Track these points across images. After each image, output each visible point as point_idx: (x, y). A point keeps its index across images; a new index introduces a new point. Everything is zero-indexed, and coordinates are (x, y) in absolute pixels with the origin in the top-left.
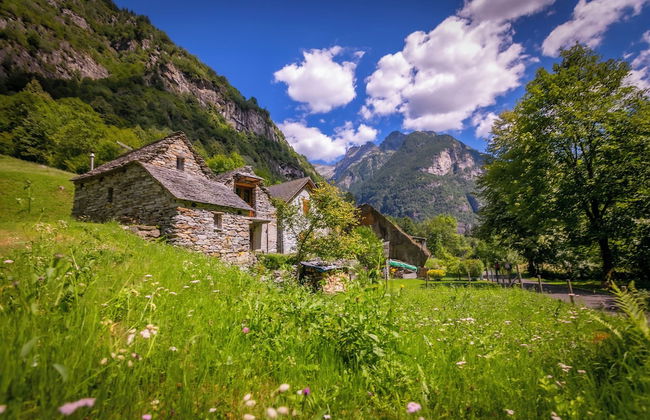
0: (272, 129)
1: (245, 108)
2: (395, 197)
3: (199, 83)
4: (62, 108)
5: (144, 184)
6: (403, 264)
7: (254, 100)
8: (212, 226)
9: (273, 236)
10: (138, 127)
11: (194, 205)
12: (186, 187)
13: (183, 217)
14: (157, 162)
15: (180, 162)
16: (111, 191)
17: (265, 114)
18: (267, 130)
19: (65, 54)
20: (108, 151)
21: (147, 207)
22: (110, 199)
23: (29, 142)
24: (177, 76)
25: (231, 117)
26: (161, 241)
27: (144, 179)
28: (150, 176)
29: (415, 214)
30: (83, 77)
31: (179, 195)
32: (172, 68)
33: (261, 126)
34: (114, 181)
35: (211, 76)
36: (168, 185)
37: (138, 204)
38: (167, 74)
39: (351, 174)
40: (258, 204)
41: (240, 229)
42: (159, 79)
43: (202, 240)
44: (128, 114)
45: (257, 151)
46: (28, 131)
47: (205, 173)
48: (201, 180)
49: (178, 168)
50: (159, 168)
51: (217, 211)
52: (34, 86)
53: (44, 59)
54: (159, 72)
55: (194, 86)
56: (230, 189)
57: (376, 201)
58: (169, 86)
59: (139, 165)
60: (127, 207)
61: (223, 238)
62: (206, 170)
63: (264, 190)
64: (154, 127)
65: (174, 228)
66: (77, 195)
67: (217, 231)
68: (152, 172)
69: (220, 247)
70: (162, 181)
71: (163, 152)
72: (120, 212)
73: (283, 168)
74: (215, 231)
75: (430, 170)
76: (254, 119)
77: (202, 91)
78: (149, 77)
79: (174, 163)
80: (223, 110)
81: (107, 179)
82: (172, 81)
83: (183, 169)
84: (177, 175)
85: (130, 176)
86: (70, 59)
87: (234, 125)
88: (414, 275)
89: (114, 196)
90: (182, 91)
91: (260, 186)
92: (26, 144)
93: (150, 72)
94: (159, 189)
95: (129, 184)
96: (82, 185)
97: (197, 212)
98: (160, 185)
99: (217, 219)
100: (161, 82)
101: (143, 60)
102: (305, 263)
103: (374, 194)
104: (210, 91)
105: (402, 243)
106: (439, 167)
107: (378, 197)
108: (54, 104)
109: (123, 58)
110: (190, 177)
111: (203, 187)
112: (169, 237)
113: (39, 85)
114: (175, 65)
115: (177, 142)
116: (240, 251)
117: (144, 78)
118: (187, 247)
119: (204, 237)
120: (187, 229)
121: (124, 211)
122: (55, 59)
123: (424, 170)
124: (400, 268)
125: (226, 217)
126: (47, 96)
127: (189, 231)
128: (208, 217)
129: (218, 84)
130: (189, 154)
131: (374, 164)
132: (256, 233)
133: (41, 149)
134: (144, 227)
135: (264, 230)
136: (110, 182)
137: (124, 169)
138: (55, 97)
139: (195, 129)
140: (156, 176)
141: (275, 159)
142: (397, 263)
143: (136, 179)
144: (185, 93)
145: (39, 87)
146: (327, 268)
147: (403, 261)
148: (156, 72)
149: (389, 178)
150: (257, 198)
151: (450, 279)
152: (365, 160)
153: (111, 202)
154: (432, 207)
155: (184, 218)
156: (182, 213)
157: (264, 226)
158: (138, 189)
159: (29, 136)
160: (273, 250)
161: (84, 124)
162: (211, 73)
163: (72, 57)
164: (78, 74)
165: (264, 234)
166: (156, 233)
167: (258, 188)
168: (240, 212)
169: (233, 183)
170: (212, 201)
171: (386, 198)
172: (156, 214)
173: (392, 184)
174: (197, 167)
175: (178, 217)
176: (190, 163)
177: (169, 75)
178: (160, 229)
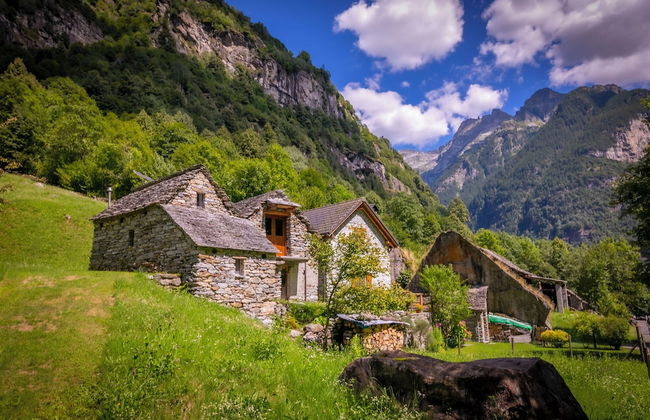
0: (332, 99)
1: (291, 69)
2: (545, 202)
3: (224, 37)
4: (51, 95)
5: (166, 228)
6: (509, 320)
7: (305, 57)
8: (234, 273)
9: (313, 279)
10: (143, 113)
11: (214, 251)
12: (207, 229)
13: (203, 265)
14: (178, 200)
15: (200, 198)
16: (132, 233)
17: (322, 76)
18: (325, 102)
19: (50, 14)
20: (109, 156)
21: (168, 253)
22: (131, 243)
23: (14, 145)
24: (195, 30)
25: (272, 85)
26: (182, 289)
27: (165, 222)
28: (170, 220)
29: (583, 232)
30: (72, 43)
31: (199, 242)
32: (187, 18)
33: (316, 96)
34: (134, 223)
35: (242, 25)
36: (188, 229)
37: (159, 249)
38: (181, 28)
39: (466, 165)
40: (293, 238)
41: (264, 276)
42: (169, 36)
43: (223, 288)
44: (129, 92)
45: (310, 135)
46: (13, 130)
47: (228, 208)
48: (223, 219)
49: (198, 205)
50: (179, 209)
51: (239, 256)
52: (18, 66)
53: (25, 23)
54: (170, 26)
55: (217, 42)
56: (256, 223)
57: (510, 210)
58: (183, 45)
59: (159, 207)
60: (148, 252)
61: (246, 286)
62: (228, 204)
63: (300, 218)
64: (163, 110)
65: (195, 277)
66: (96, 236)
67: (239, 278)
68: (173, 216)
69: (241, 296)
70: (183, 225)
71: (183, 190)
72: (141, 257)
73: (351, 160)
74: (236, 278)
75: (611, 154)
76: (307, 85)
77: (230, 49)
78: (156, 35)
79: (194, 200)
80: (259, 75)
81: (128, 220)
82: (188, 38)
83: (203, 206)
84: (197, 215)
85: (151, 218)
86: (56, 19)
87: (276, 96)
88: (527, 338)
89: (135, 239)
90: (201, 51)
91: (296, 213)
92: (11, 147)
93: (158, 28)
94: (179, 235)
95: (150, 228)
96: (102, 225)
97: (218, 259)
98: (181, 230)
99: (239, 265)
100: (172, 41)
101: (149, 11)
102: (344, 316)
103: (507, 199)
104: (240, 48)
105: (508, 289)
106: (627, 148)
107: (513, 203)
108: (40, 89)
109: (122, 11)
110: (211, 217)
111: (224, 228)
112: (190, 286)
113: (23, 65)
114: (192, 14)
115: (198, 176)
116: (264, 301)
117: (150, 37)
118: (208, 296)
119: (224, 285)
120: (207, 277)
121: (145, 256)
122: (38, 21)
123: (598, 154)
124: (505, 327)
125: (249, 262)
126: (32, 79)
127: (210, 279)
128: (229, 263)
129: (253, 36)
130: (211, 189)
131: (506, 146)
132: (290, 276)
133: (28, 153)
134: (167, 275)
135: (301, 271)
136: (131, 224)
137: (145, 211)
138: (40, 77)
139: (220, 106)
140: (178, 221)
141: (338, 146)
142: (500, 318)
143: (157, 222)
144: (205, 53)
145: (23, 67)
146: (368, 324)
147: (511, 316)
148: (165, 27)
149: (532, 169)
150: (292, 229)
151: (577, 346)
152: (489, 142)
153: (132, 245)
154: (615, 220)
155: (205, 266)
156: (203, 260)
157: (301, 266)
158: (159, 234)
159: (15, 138)
160: (313, 297)
161: (80, 120)
162: (241, 19)
163: (58, 16)
164: (65, 39)
165: (300, 276)
166: (178, 281)
167: (293, 216)
168: (264, 256)
169: (261, 212)
170: (233, 246)
171: (527, 205)
172: (179, 262)
173: (539, 180)
174: (218, 201)
175: (198, 265)
176: (211, 198)
177: (183, 30)
178: (181, 277)
